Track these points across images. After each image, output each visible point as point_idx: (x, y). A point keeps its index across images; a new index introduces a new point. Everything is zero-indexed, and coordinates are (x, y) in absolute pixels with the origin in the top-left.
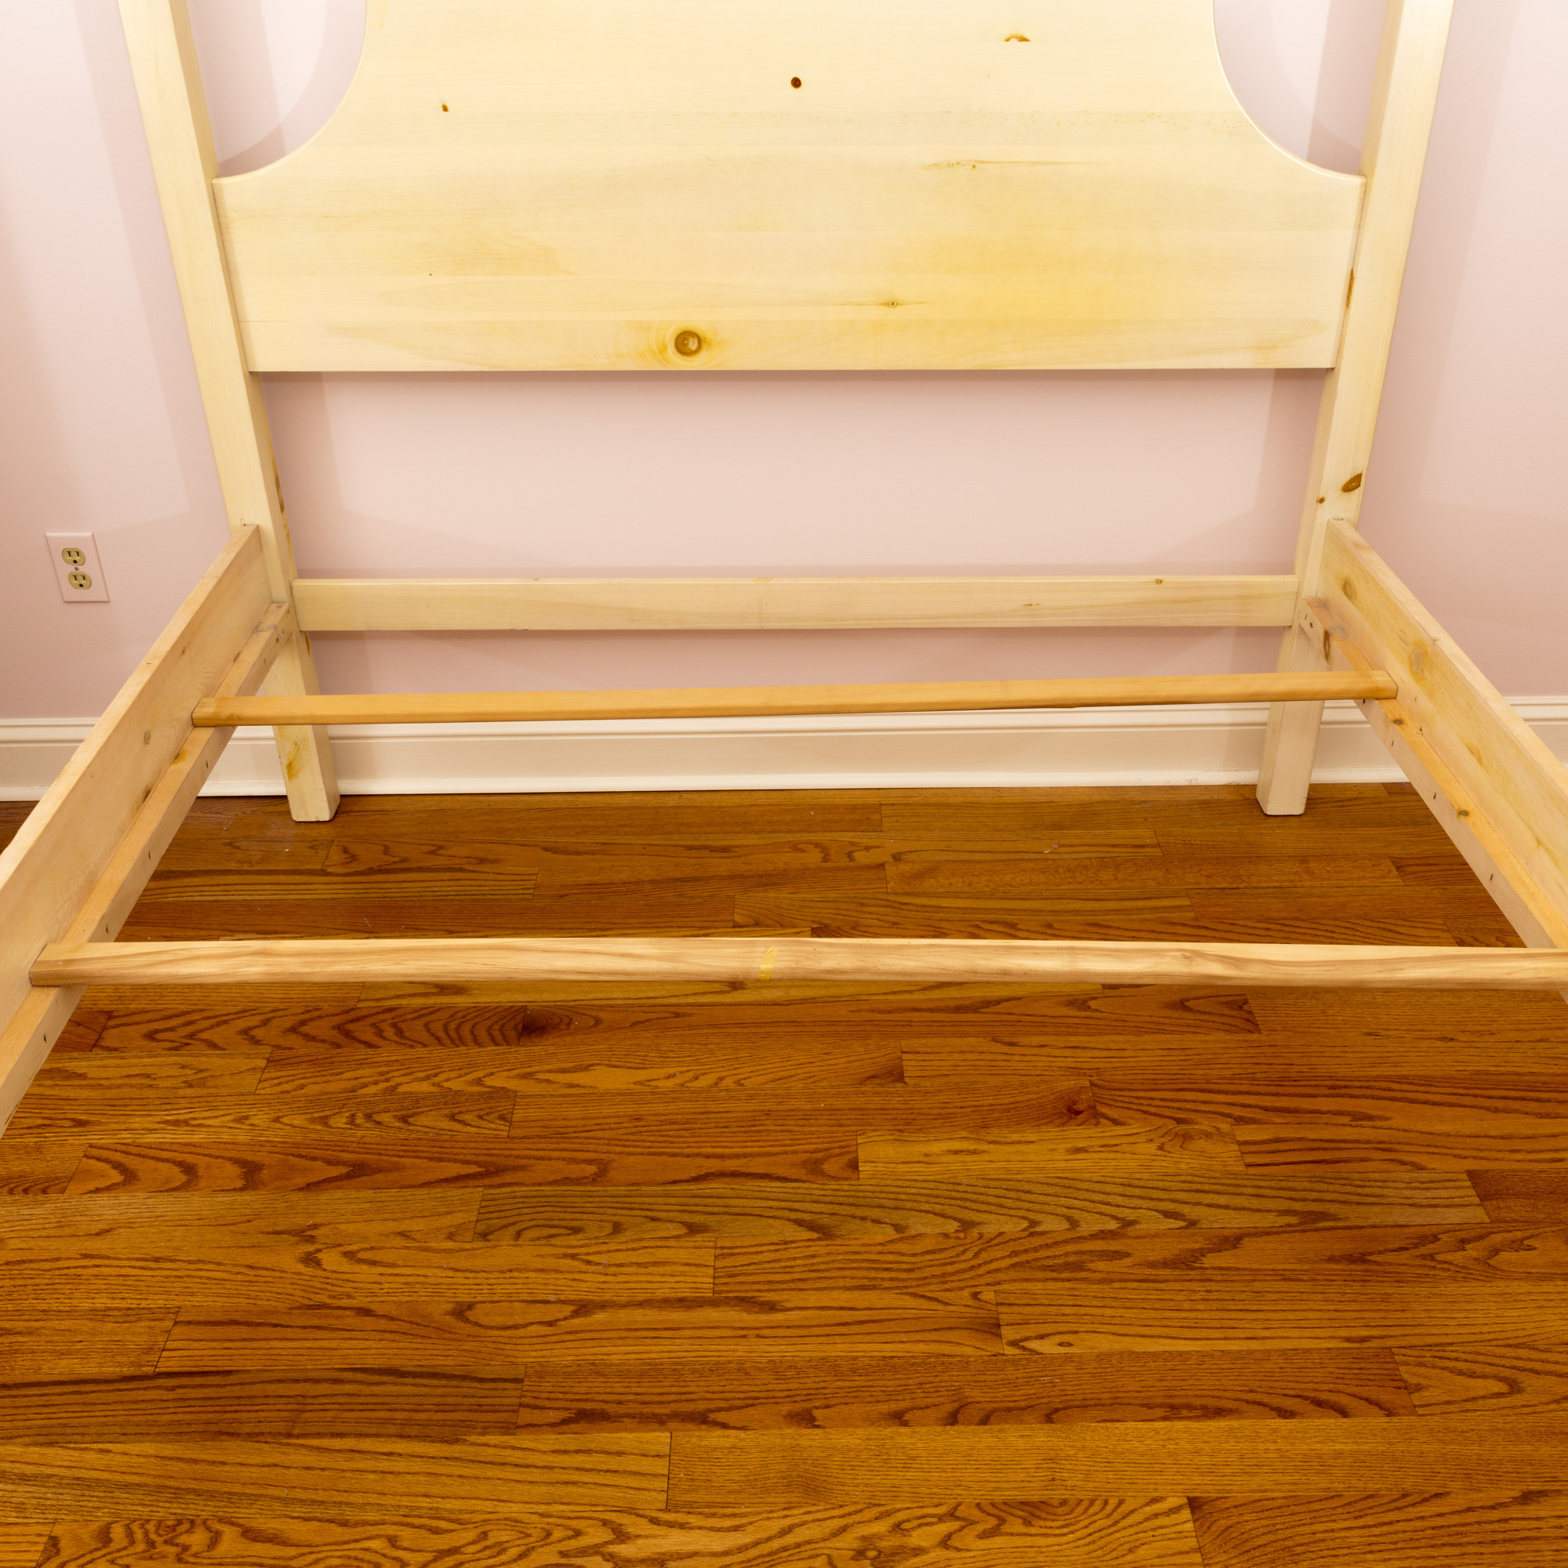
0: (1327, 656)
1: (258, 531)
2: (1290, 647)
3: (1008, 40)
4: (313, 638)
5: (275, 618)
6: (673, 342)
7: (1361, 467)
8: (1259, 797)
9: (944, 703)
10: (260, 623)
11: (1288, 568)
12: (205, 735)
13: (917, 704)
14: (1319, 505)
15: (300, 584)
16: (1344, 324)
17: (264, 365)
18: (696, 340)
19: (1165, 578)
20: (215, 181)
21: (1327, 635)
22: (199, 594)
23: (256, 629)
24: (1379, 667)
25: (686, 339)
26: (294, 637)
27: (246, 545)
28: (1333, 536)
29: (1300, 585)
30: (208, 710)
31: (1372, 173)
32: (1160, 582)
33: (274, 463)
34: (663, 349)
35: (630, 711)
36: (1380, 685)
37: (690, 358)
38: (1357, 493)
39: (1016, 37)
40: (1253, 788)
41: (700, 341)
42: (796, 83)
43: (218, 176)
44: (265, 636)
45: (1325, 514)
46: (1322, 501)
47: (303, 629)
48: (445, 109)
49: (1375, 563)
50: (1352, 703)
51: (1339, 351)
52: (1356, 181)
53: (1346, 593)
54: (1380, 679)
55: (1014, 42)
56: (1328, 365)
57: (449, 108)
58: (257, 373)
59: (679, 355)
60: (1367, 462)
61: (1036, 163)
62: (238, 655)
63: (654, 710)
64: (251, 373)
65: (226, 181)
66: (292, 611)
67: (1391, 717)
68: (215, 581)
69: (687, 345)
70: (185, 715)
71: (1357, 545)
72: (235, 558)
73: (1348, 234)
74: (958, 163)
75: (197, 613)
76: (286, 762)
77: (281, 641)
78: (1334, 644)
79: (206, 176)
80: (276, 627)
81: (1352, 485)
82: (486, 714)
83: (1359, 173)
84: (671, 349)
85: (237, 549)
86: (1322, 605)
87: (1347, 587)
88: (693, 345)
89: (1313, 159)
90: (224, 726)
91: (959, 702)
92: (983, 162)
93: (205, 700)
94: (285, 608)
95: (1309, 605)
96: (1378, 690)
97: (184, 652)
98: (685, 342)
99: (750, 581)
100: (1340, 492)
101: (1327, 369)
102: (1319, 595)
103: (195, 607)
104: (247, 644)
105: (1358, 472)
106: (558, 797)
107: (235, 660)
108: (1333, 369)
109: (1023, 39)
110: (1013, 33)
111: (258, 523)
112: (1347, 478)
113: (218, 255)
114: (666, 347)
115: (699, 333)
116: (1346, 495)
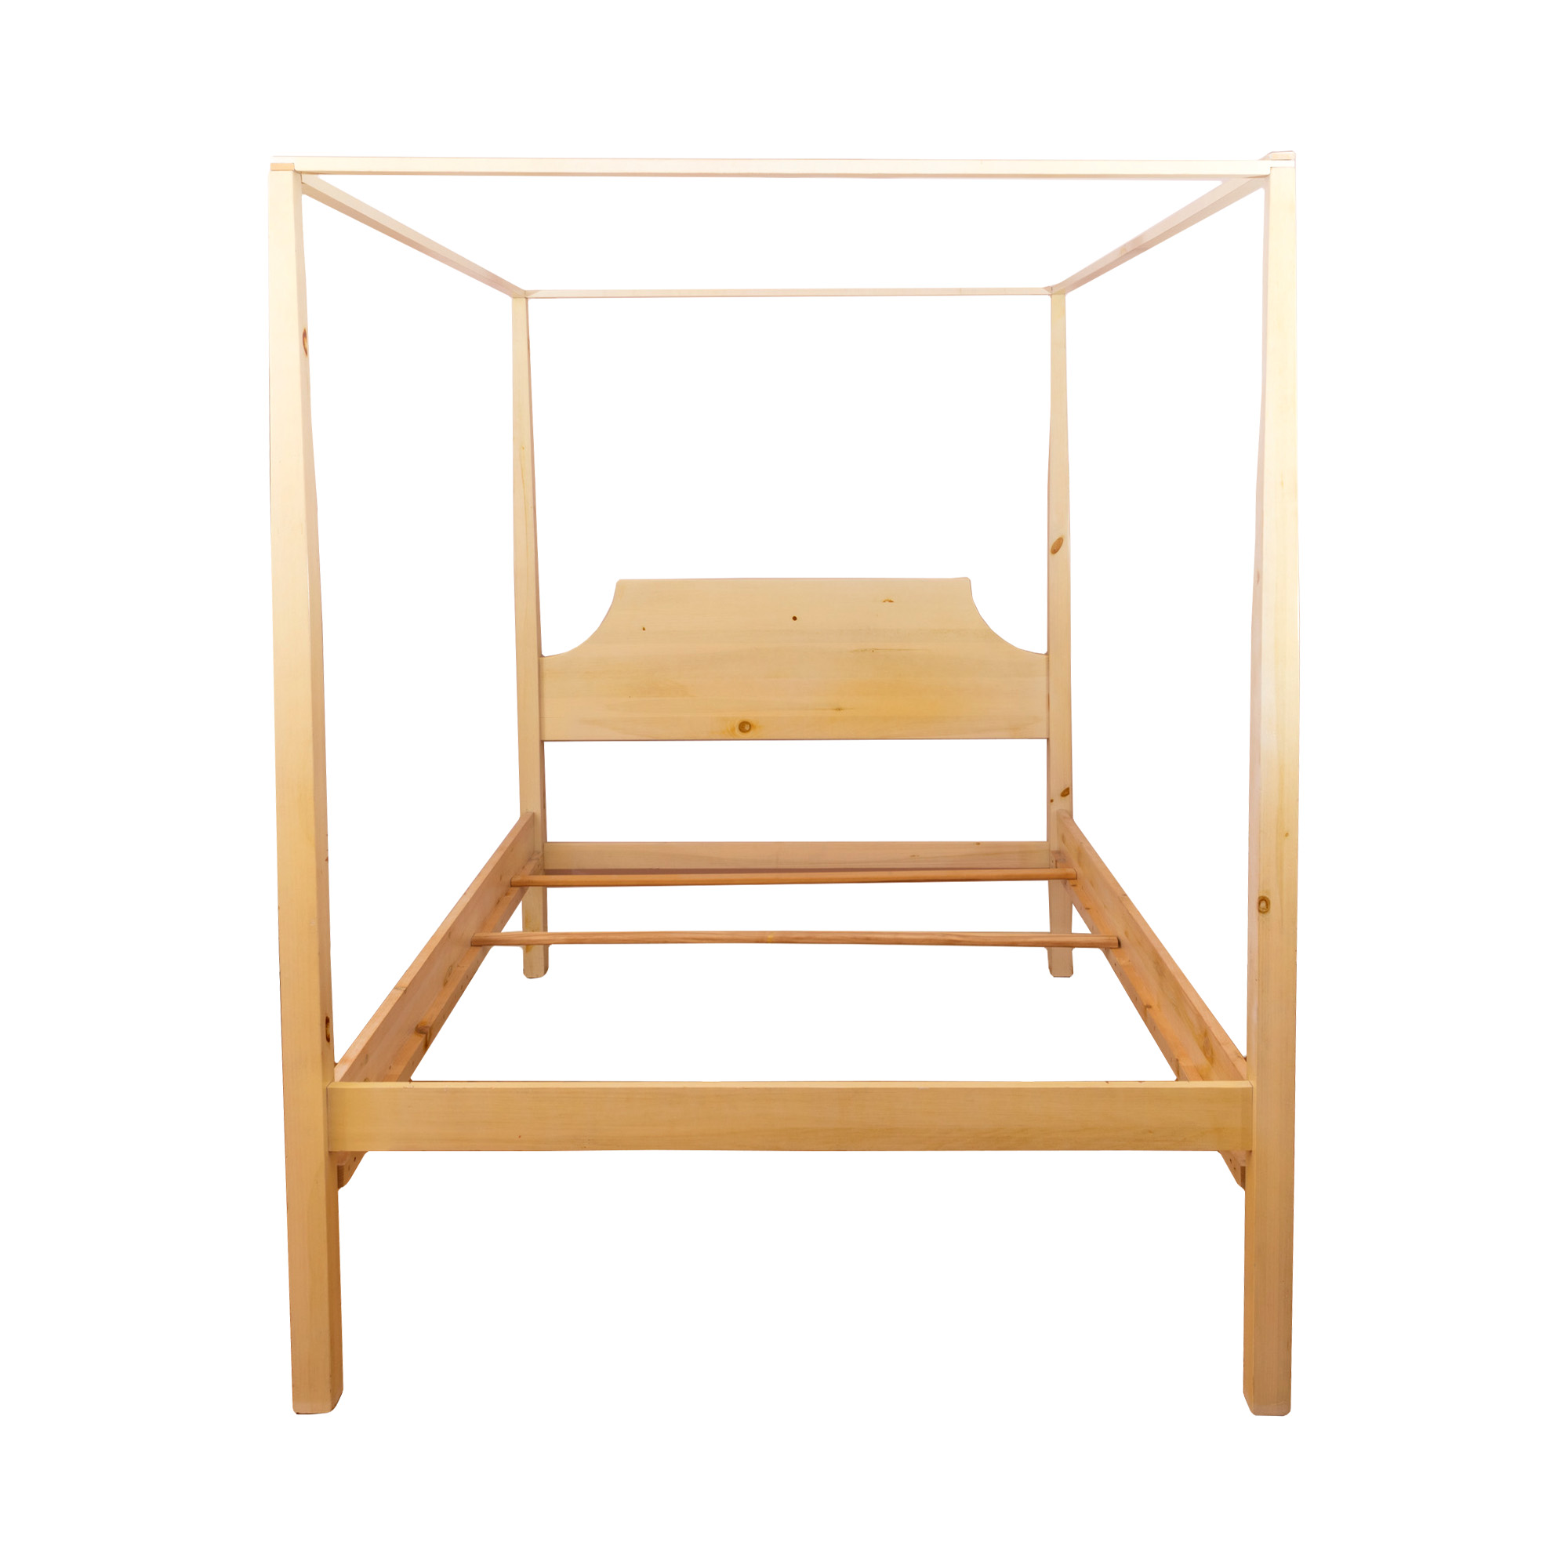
1: (534, 814)
3: (884, 602)
5: (536, 857)
6: (738, 726)
14: (1051, 803)
16: (1049, 718)
20: (542, 658)
23: (530, 860)
24: (1071, 866)
28: (1058, 818)
29: (1049, 845)
30: (518, 879)
32: (978, 844)
36: (1069, 873)
37: (745, 734)
39: (888, 601)
41: (750, 726)
42: (795, 618)
43: (543, 656)
45: (1054, 807)
46: (1052, 801)
47: (545, 867)
48: (644, 629)
51: (1048, 731)
54: (1069, 871)
56: (1044, 736)
57: (646, 629)
59: (740, 732)
61: (900, 650)
64: (542, 741)
66: (543, 857)
69: (744, 728)
70: (508, 881)
71: (1065, 818)
73: (1043, 679)
74: (866, 650)
79: (538, 656)
81: (1065, 793)
84: (737, 730)
86: (1058, 853)
88: (747, 728)
92: (877, 650)
93: (515, 876)
94: (540, 855)
95: (1054, 854)
98: (744, 726)
100: (1060, 796)
102: (1057, 849)
104: (527, 863)
105: (1067, 787)
108: (1047, 738)
109: (891, 601)
110: (886, 599)
111: (534, 811)
112: (1063, 789)
113: (537, 689)
114: (734, 729)
115: (750, 721)
116: (1063, 798)
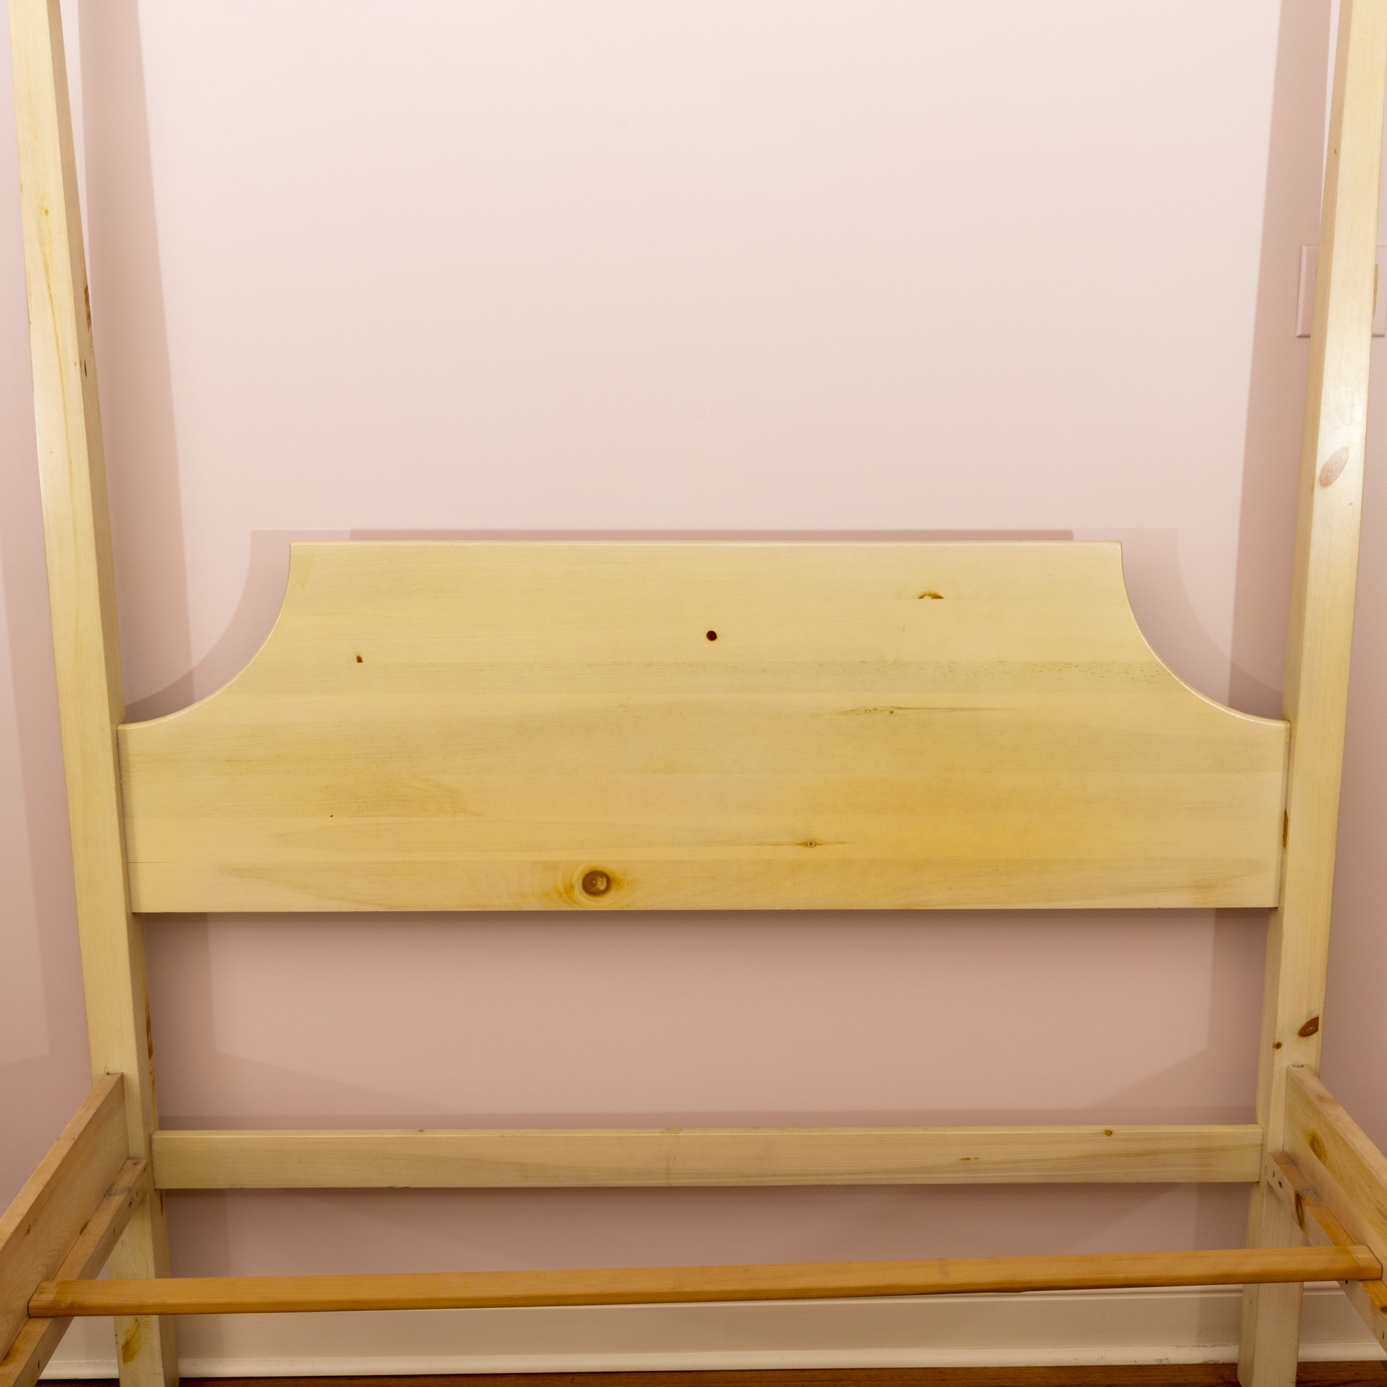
0: (1301, 1222)
1: (122, 1080)
2: (1261, 1207)
3: (921, 597)
4: (168, 1196)
5: (128, 1179)
6: (580, 882)
7: (1316, 1007)
8: (1241, 1380)
9: (875, 1288)
10: (113, 1184)
11: (1249, 1117)
12: (39, 1328)
13: (844, 1289)
14: (1276, 1051)
15: (162, 1136)
16: (1282, 864)
17: (149, 904)
18: (605, 881)
19: (1117, 1129)
20: (121, 727)
21: (1299, 1198)
22: (52, 1160)
23: (108, 1192)
24: (1359, 1240)
25: (595, 879)
26: (148, 1197)
27: (108, 1098)
28: (1294, 1084)
29: (1264, 1136)
30: (46, 1297)
31: (1296, 719)
32: (1109, 1133)
33: (147, 1009)
34: (569, 889)
35: (521, 1298)
36: (1362, 1264)
37: (598, 899)
38: (1315, 1038)
39: (930, 595)
40: (1233, 1367)
41: (609, 881)
42: (712, 636)
43: (125, 722)
44: (118, 1200)
45: (1284, 1060)
46: (1278, 1046)
47: (159, 1186)
48: (359, 660)
49: (1343, 1121)
50: (1335, 1284)
51: (1281, 891)
52: (1280, 726)
53: (1314, 1151)
54: (1361, 1256)
55: (928, 599)
56: (1269, 903)
57: (363, 659)
58: (140, 914)
59: (587, 895)
60: (1322, 1005)
61: (955, 709)
62: (86, 1225)
63: (549, 1297)
64: (134, 914)
65: (133, 728)
66: (150, 1168)
67: (1378, 1304)
68: (71, 1143)
69: (595, 884)
70: (20, 1305)
71: (1321, 1098)
72: (95, 1115)
73: (1277, 777)
74: (875, 710)
75: (49, 1183)
76: (122, 1341)
77: (133, 1204)
78: (1308, 1210)
79: (112, 722)
80: (130, 1189)
81: (1309, 1029)
82: (358, 1302)
83: (1282, 717)
84: (578, 891)
85: (97, 1104)
86: (1289, 1160)
87: (1315, 1143)
88: (601, 885)
89: (1234, 704)
90: (60, 1316)
91: (892, 1287)
92: (901, 708)
93: (44, 1284)
94: (141, 1166)
95: (1276, 1160)
96: (1360, 1270)
97: (28, 1231)
98: (595, 881)
99: (657, 1133)
100: (1296, 1037)
101: (1270, 909)
102: (1286, 1149)
103: (46, 1176)
104: (96, 1210)
105: (1314, 1016)
106: (431, 1380)
107: (82, 1232)
108: (1276, 908)
109: (937, 597)
110: (927, 591)
111: (123, 1071)
112: (1302, 1021)
113: (114, 800)
114: (572, 887)
115: (608, 873)
116: (1303, 1040)
